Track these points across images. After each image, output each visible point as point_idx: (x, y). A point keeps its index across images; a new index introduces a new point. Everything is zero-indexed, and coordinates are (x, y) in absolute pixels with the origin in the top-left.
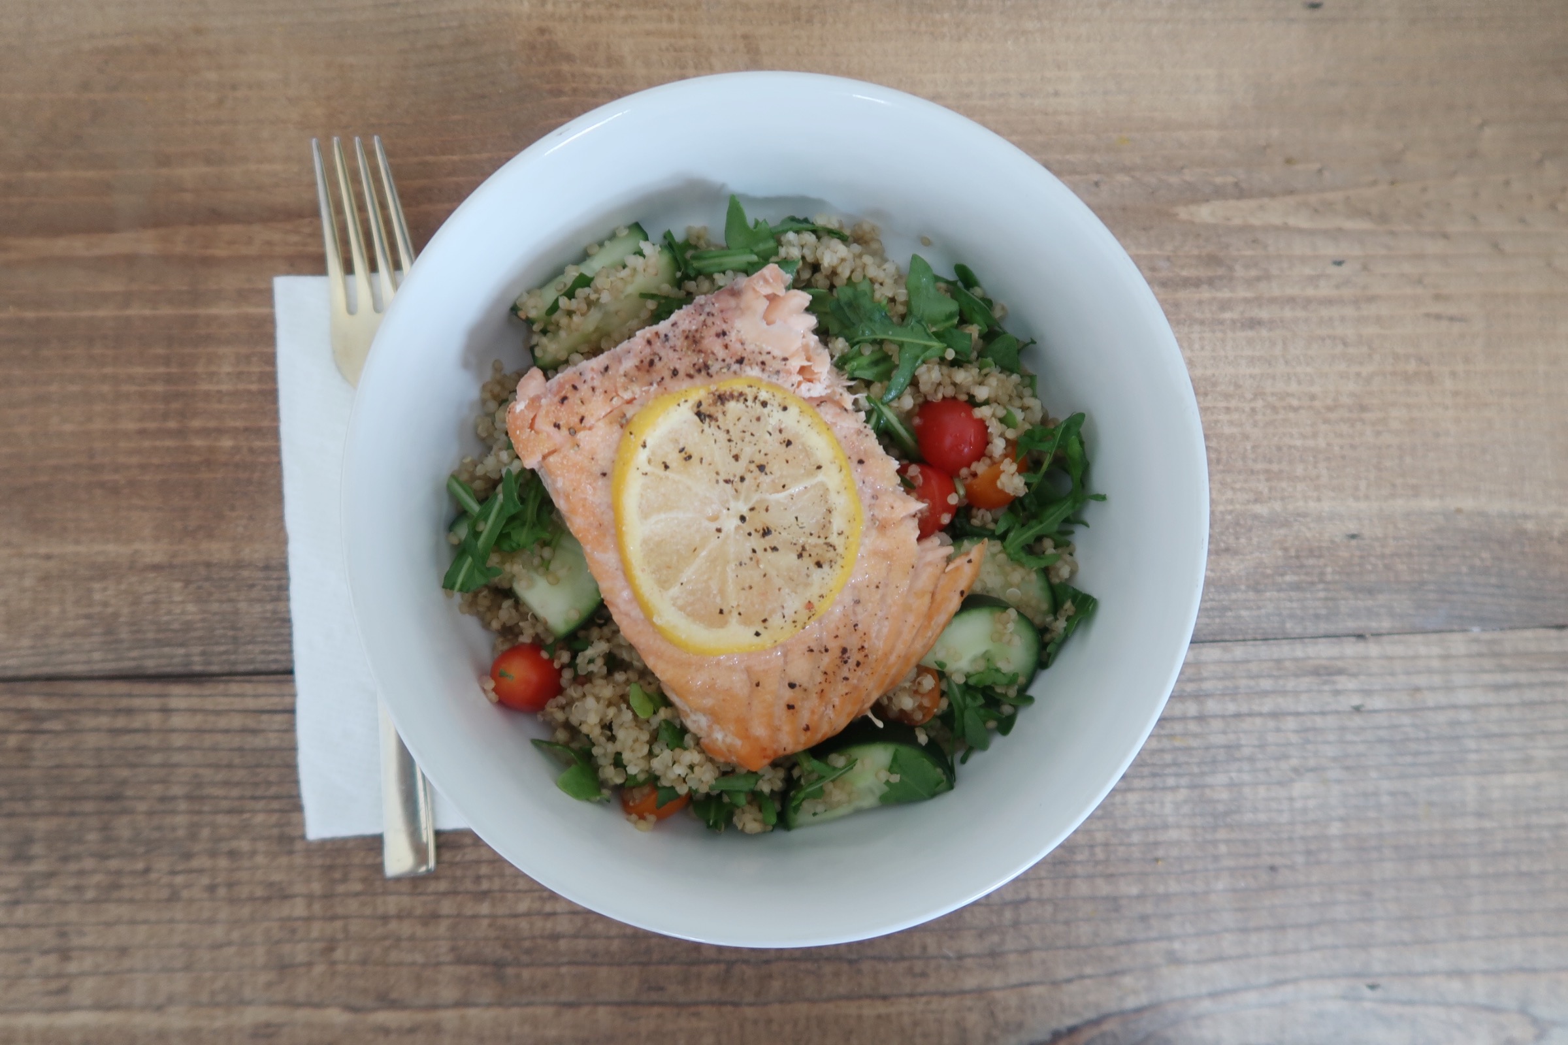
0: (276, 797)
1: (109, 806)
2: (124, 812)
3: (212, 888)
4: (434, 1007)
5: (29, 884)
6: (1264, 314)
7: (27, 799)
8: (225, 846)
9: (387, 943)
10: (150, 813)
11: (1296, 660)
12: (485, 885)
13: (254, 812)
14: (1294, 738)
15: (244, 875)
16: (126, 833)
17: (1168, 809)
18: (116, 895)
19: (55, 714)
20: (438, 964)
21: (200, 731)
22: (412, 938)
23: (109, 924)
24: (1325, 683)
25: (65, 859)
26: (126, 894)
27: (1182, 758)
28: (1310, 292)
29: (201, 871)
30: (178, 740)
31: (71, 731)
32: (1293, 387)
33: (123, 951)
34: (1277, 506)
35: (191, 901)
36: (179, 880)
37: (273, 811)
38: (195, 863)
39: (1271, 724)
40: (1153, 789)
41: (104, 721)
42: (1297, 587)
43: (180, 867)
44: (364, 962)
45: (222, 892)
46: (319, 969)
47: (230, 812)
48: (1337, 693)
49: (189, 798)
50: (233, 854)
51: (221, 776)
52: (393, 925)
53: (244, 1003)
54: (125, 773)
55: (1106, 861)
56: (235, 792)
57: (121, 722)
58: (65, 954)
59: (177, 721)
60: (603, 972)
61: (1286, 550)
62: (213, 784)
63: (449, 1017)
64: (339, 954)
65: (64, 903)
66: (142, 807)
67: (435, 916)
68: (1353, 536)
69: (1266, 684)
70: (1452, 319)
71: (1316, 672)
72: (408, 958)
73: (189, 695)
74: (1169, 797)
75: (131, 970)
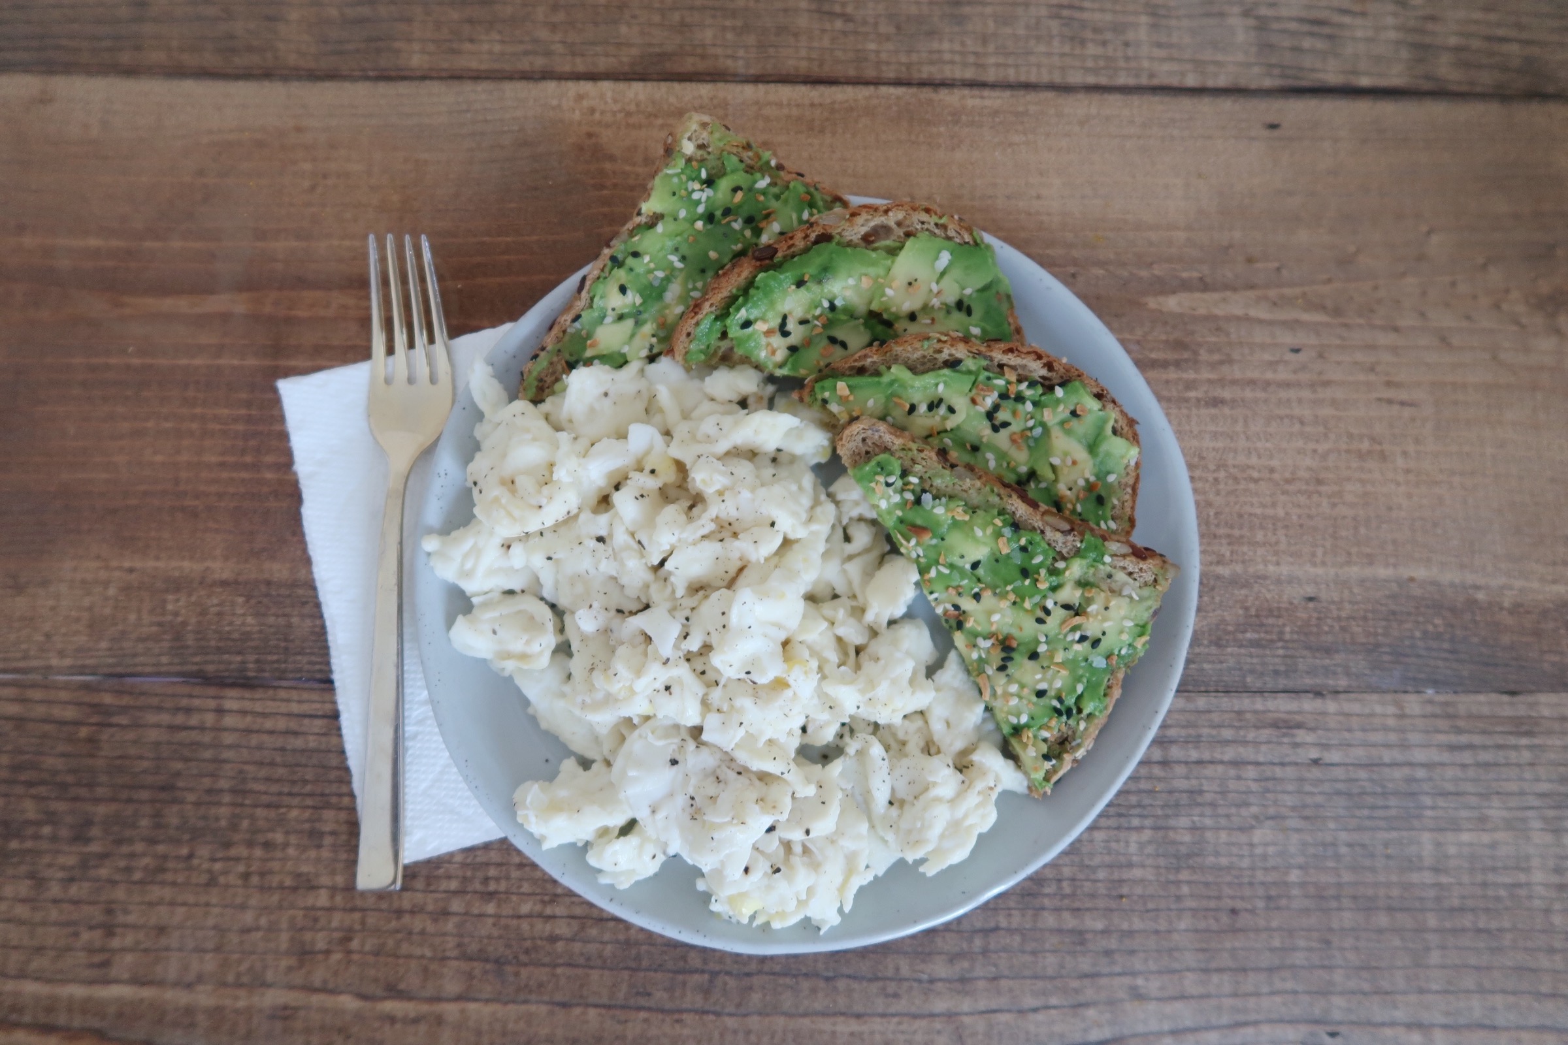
0: (311, 795)
1: (163, 795)
2: (175, 801)
3: (246, 876)
4: (438, 999)
5: (85, 863)
6: (1226, 394)
7: (91, 786)
8: (260, 838)
9: (399, 936)
10: (197, 804)
11: (1255, 712)
12: (492, 887)
13: (290, 807)
14: (1254, 787)
15: (276, 865)
16: (174, 821)
17: (1133, 848)
18: (160, 877)
19: (124, 710)
20: (444, 959)
21: (249, 731)
22: (423, 933)
23: (151, 904)
24: (1284, 735)
25: (119, 842)
26: (169, 877)
27: (1147, 801)
28: (1269, 375)
29: (237, 859)
30: (229, 739)
31: (136, 725)
32: (1254, 460)
33: (162, 930)
34: (1239, 568)
35: (227, 886)
36: (218, 866)
37: (308, 807)
38: (233, 852)
39: (1232, 772)
40: (1118, 828)
41: (165, 718)
42: (1256, 644)
43: (220, 855)
44: (377, 954)
45: (255, 880)
46: (336, 957)
47: (268, 806)
48: (1296, 745)
49: (233, 791)
50: (268, 845)
51: (263, 772)
52: (407, 919)
53: (265, 985)
54: (179, 766)
55: (1073, 895)
56: (274, 788)
57: (180, 719)
58: (109, 930)
59: (229, 721)
60: (595, 975)
61: (1246, 609)
62: (255, 779)
63: (451, 1010)
64: (355, 944)
65: (113, 883)
66: (191, 797)
67: (446, 913)
68: (1311, 599)
69: (1227, 734)
70: (1403, 404)
71: (1275, 725)
72: (418, 951)
73: (243, 698)
74: (1134, 837)
75: (167, 949)
